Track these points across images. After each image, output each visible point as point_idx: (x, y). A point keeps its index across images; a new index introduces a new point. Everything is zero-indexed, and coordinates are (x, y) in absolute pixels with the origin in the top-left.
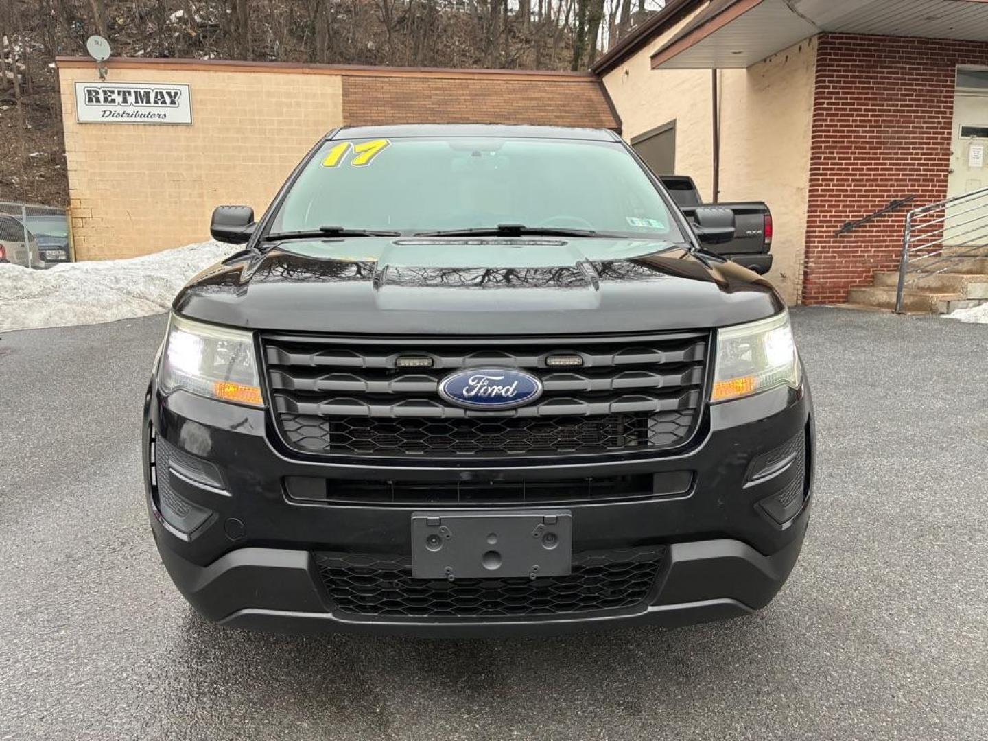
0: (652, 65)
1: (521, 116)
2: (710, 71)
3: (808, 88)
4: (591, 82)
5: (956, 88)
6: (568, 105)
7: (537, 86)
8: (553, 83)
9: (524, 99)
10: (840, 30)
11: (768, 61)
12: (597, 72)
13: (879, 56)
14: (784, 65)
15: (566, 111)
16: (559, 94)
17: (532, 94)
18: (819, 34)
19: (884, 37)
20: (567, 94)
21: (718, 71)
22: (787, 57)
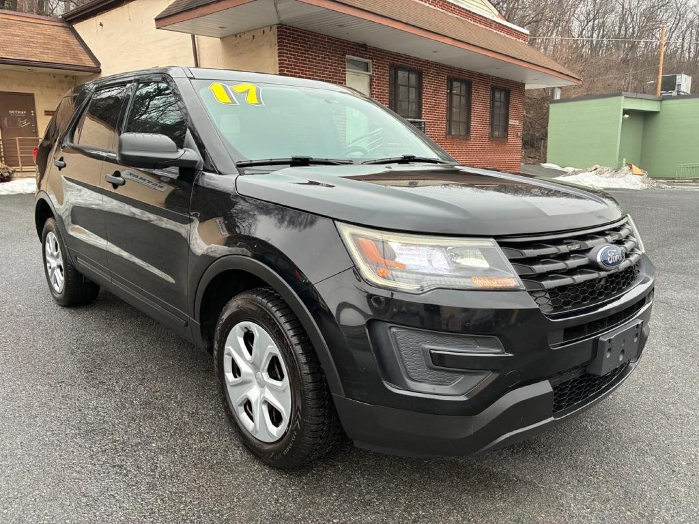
0: (156, 25)
1: (8, 49)
2: (190, 36)
3: (273, 59)
4: (63, 27)
5: (347, 69)
6: (49, 44)
7: (16, 24)
8: (30, 24)
9: (6, 34)
10: (289, 25)
11: (238, 36)
12: (67, 20)
13: (310, 45)
14: (252, 41)
15: (48, 49)
16: (38, 34)
17: (12, 30)
18: (278, 24)
19: (311, 33)
20: (44, 35)
21: (196, 36)
22: (254, 36)
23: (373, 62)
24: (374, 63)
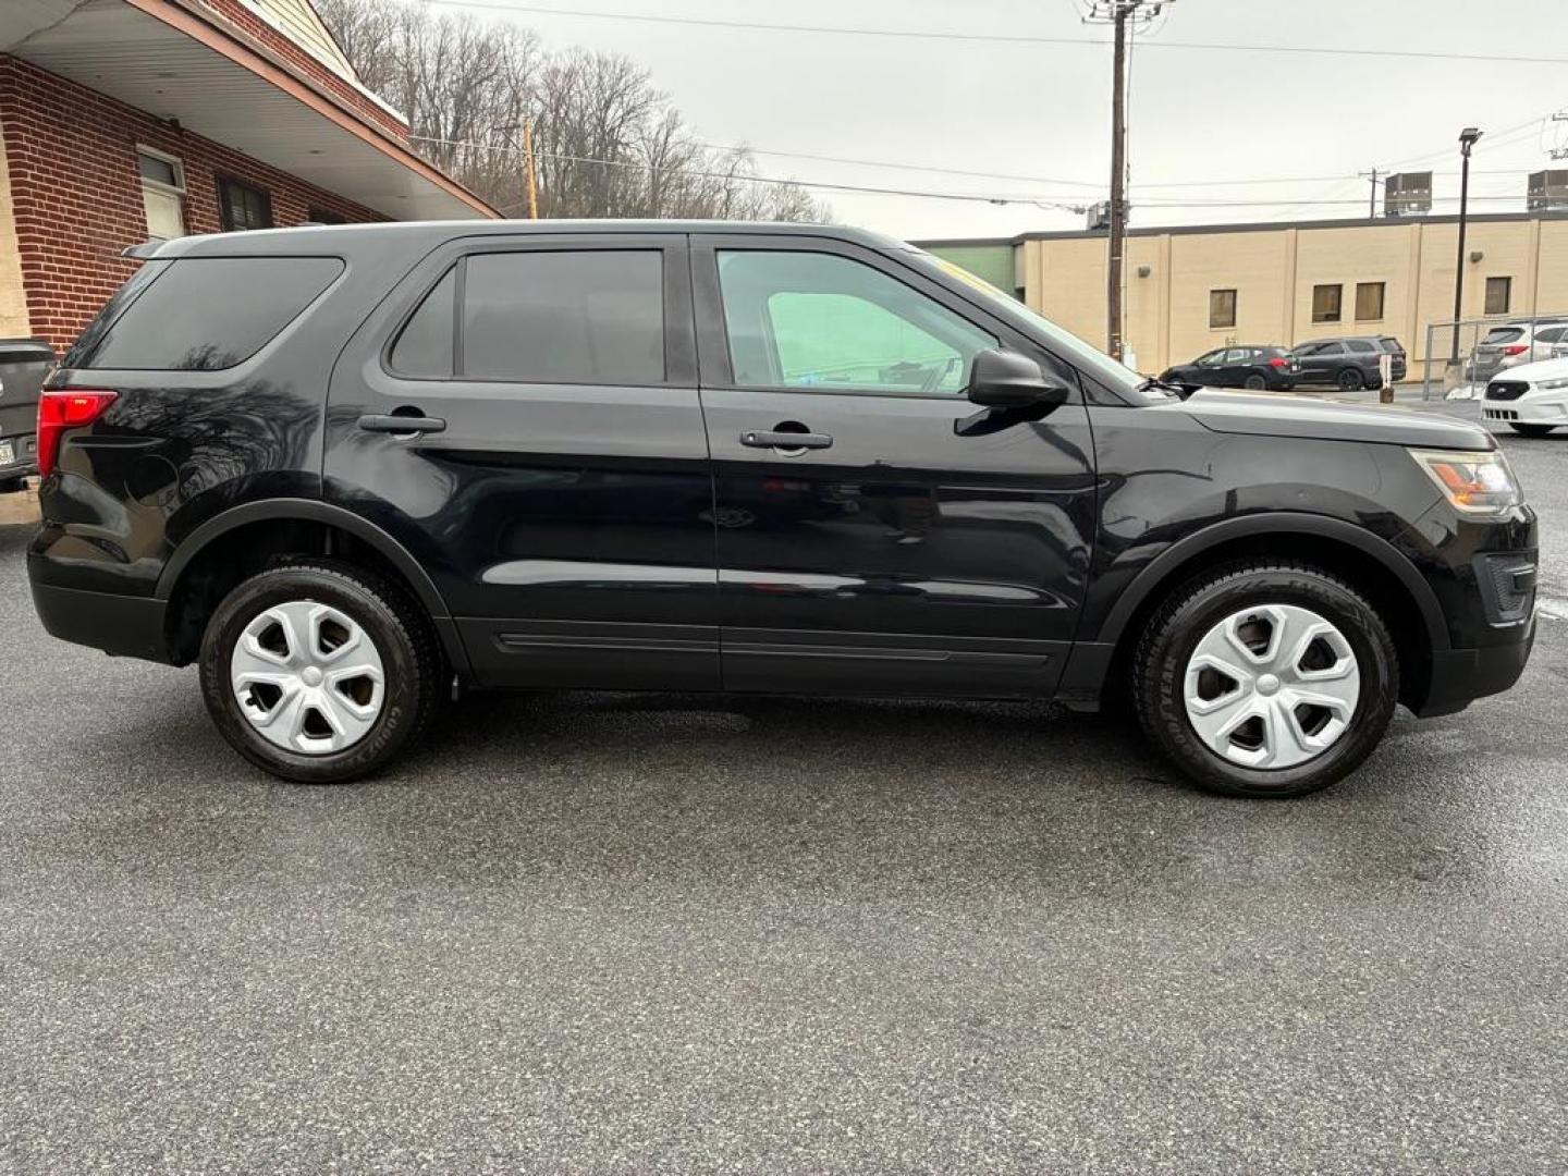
5: (142, 179)
13: (68, 111)
23: (185, 163)
24: (188, 166)
